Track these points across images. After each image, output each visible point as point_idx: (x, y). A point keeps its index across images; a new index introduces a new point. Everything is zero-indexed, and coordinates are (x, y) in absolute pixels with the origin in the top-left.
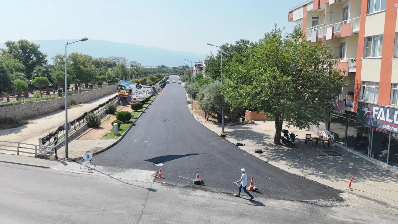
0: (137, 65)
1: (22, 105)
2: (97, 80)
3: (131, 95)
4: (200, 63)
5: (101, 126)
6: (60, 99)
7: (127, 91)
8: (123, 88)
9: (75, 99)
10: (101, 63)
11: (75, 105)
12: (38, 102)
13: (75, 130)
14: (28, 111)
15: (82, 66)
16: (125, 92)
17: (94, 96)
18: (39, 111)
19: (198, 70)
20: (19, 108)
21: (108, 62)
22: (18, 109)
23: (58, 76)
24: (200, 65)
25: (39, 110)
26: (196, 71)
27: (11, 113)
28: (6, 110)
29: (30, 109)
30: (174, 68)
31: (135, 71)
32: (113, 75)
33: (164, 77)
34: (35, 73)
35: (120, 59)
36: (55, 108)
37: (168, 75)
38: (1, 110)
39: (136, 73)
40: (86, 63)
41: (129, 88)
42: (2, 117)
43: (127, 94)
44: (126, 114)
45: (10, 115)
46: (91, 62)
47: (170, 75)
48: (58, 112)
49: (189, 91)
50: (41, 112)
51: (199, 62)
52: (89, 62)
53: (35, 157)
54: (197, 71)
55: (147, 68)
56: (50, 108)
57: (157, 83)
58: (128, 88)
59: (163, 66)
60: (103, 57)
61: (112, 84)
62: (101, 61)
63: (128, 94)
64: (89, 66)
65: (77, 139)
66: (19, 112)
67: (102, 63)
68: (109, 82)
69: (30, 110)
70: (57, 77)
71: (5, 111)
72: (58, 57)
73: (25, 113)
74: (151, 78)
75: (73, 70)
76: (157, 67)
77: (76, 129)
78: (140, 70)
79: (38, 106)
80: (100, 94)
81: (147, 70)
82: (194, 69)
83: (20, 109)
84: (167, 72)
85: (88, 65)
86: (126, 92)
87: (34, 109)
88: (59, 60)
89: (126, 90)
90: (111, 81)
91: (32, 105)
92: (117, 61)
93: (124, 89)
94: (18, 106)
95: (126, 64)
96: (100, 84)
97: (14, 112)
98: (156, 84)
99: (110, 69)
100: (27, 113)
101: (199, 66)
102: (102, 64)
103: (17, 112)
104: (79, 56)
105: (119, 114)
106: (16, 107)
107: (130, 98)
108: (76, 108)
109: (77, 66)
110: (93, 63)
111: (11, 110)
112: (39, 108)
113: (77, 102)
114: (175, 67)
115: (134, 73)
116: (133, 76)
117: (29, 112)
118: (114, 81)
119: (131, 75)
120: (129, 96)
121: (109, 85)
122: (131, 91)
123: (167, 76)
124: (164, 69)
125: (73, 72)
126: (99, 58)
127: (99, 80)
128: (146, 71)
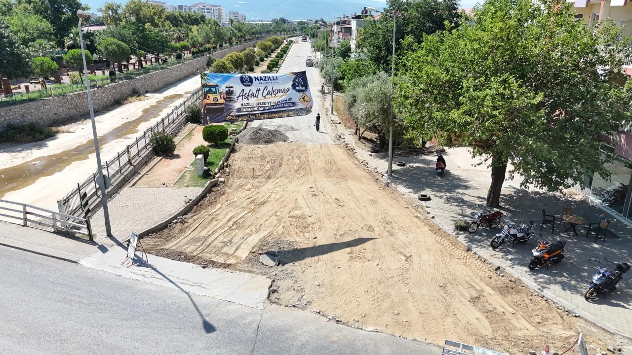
0: (240, 19)
1: (49, 100)
2: (174, 49)
3: (230, 104)
4: (346, 19)
5: (176, 152)
6: (113, 87)
7: (222, 95)
8: (214, 89)
9: (139, 86)
10: (180, 18)
11: (139, 96)
12: (76, 94)
13: (131, 164)
14: (61, 110)
15: (149, 24)
16: (219, 98)
17: (171, 79)
18: (78, 109)
19: (342, 32)
20: (44, 105)
21: (193, 16)
22: (42, 107)
23: (108, 47)
24: (344, 22)
25: (78, 107)
26: (339, 34)
27: (33, 114)
28: (23, 111)
29: (63, 106)
30: (300, 23)
31: (237, 31)
32: (200, 40)
33: (285, 41)
34: (72, 38)
35: (212, 8)
36: (106, 103)
37: (291, 37)
38: (15, 109)
39: (239, 34)
40: (156, 17)
41: (227, 87)
42: (18, 121)
43: (222, 101)
44: (220, 131)
45: (30, 117)
46: (164, 16)
47: (294, 36)
48: (109, 111)
49: (326, 75)
50: (81, 111)
51: (344, 18)
52: (160, 17)
53: (54, 233)
54: (341, 34)
55: (256, 24)
56: (97, 103)
57: (272, 52)
58: (223, 89)
59: (284, 21)
60: (184, 5)
61: (199, 56)
62: (180, 13)
63: (224, 100)
64: (160, 24)
65: (134, 185)
66: (44, 112)
67: (182, 17)
68: (193, 53)
69: (64, 109)
70: (106, 49)
71: (21, 113)
72: (109, 8)
73: (56, 114)
74: (262, 46)
75: (133, 34)
76: (272, 21)
77: (132, 162)
78: (245, 28)
79: (77, 101)
80: (179, 75)
81: (257, 27)
82: (335, 28)
83: (47, 107)
84: (289, 31)
85: (159, 21)
86: (221, 98)
87: (70, 106)
88: (110, 12)
89: (220, 93)
90: (196, 51)
91: (66, 100)
92: (208, 12)
93: (216, 93)
94: (42, 102)
95: (221, 17)
96: (179, 57)
97: (36, 113)
98: (270, 55)
99: (194, 28)
100: (58, 113)
101: (343, 24)
102: (182, 20)
103: (42, 112)
104: (143, 6)
105: (208, 131)
106: (40, 104)
107: (230, 109)
108: (140, 102)
109: (139, 27)
110: (168, 18)
111: (32, 110)
112: (78, 104)
113: (141, 91)
114: (302, 22)
115: (235, 35)
116: (234, 38)
117: (63, 111)
118: (202, 51)
119: (230, 39)
120: (227, 105)
121: (194, 58)
122: (230, 93)
123: (289, 37)
124: (285, 26)
125: (132, 38)
126: (178, 6)
127: (176, 51)
128: (254, 30)
